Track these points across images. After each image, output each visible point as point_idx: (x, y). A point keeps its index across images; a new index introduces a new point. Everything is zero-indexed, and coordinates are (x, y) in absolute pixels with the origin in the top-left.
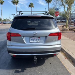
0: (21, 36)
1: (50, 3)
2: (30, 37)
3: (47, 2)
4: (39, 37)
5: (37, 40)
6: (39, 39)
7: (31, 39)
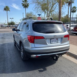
0: (44, 38)
1: (27, 8)
3: (24, 7)
4: (57, 39)
7: (51, 40)
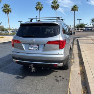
2: (30, 44)
5: (36, 48)
6: (38, 46)
